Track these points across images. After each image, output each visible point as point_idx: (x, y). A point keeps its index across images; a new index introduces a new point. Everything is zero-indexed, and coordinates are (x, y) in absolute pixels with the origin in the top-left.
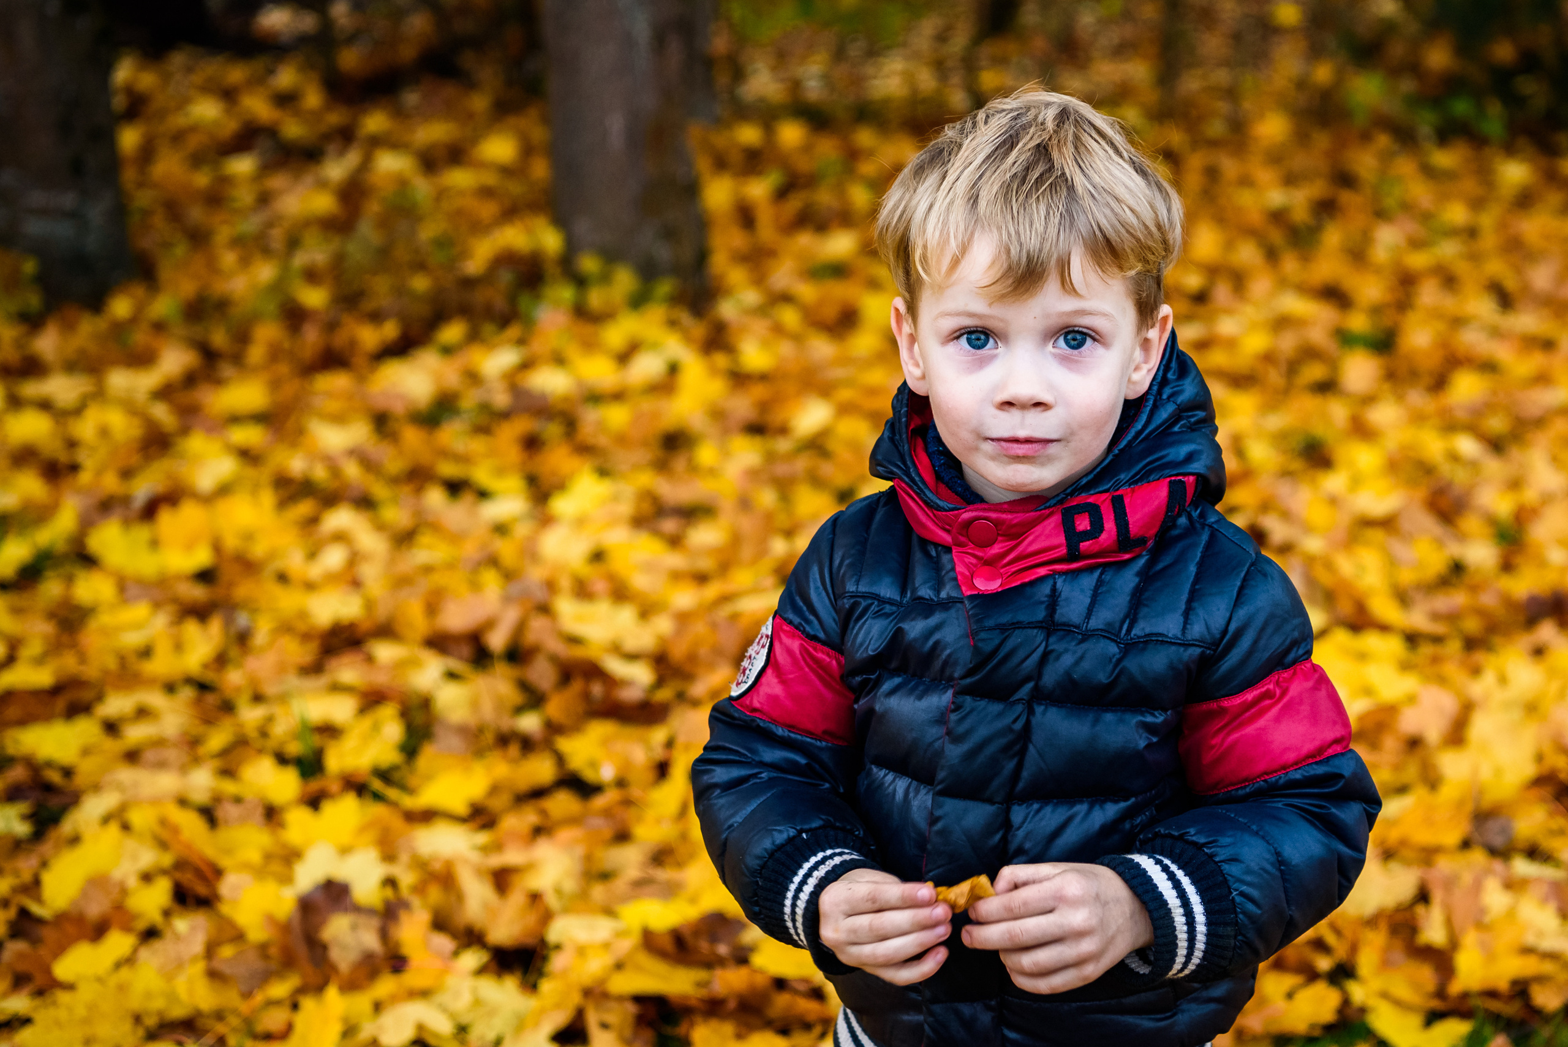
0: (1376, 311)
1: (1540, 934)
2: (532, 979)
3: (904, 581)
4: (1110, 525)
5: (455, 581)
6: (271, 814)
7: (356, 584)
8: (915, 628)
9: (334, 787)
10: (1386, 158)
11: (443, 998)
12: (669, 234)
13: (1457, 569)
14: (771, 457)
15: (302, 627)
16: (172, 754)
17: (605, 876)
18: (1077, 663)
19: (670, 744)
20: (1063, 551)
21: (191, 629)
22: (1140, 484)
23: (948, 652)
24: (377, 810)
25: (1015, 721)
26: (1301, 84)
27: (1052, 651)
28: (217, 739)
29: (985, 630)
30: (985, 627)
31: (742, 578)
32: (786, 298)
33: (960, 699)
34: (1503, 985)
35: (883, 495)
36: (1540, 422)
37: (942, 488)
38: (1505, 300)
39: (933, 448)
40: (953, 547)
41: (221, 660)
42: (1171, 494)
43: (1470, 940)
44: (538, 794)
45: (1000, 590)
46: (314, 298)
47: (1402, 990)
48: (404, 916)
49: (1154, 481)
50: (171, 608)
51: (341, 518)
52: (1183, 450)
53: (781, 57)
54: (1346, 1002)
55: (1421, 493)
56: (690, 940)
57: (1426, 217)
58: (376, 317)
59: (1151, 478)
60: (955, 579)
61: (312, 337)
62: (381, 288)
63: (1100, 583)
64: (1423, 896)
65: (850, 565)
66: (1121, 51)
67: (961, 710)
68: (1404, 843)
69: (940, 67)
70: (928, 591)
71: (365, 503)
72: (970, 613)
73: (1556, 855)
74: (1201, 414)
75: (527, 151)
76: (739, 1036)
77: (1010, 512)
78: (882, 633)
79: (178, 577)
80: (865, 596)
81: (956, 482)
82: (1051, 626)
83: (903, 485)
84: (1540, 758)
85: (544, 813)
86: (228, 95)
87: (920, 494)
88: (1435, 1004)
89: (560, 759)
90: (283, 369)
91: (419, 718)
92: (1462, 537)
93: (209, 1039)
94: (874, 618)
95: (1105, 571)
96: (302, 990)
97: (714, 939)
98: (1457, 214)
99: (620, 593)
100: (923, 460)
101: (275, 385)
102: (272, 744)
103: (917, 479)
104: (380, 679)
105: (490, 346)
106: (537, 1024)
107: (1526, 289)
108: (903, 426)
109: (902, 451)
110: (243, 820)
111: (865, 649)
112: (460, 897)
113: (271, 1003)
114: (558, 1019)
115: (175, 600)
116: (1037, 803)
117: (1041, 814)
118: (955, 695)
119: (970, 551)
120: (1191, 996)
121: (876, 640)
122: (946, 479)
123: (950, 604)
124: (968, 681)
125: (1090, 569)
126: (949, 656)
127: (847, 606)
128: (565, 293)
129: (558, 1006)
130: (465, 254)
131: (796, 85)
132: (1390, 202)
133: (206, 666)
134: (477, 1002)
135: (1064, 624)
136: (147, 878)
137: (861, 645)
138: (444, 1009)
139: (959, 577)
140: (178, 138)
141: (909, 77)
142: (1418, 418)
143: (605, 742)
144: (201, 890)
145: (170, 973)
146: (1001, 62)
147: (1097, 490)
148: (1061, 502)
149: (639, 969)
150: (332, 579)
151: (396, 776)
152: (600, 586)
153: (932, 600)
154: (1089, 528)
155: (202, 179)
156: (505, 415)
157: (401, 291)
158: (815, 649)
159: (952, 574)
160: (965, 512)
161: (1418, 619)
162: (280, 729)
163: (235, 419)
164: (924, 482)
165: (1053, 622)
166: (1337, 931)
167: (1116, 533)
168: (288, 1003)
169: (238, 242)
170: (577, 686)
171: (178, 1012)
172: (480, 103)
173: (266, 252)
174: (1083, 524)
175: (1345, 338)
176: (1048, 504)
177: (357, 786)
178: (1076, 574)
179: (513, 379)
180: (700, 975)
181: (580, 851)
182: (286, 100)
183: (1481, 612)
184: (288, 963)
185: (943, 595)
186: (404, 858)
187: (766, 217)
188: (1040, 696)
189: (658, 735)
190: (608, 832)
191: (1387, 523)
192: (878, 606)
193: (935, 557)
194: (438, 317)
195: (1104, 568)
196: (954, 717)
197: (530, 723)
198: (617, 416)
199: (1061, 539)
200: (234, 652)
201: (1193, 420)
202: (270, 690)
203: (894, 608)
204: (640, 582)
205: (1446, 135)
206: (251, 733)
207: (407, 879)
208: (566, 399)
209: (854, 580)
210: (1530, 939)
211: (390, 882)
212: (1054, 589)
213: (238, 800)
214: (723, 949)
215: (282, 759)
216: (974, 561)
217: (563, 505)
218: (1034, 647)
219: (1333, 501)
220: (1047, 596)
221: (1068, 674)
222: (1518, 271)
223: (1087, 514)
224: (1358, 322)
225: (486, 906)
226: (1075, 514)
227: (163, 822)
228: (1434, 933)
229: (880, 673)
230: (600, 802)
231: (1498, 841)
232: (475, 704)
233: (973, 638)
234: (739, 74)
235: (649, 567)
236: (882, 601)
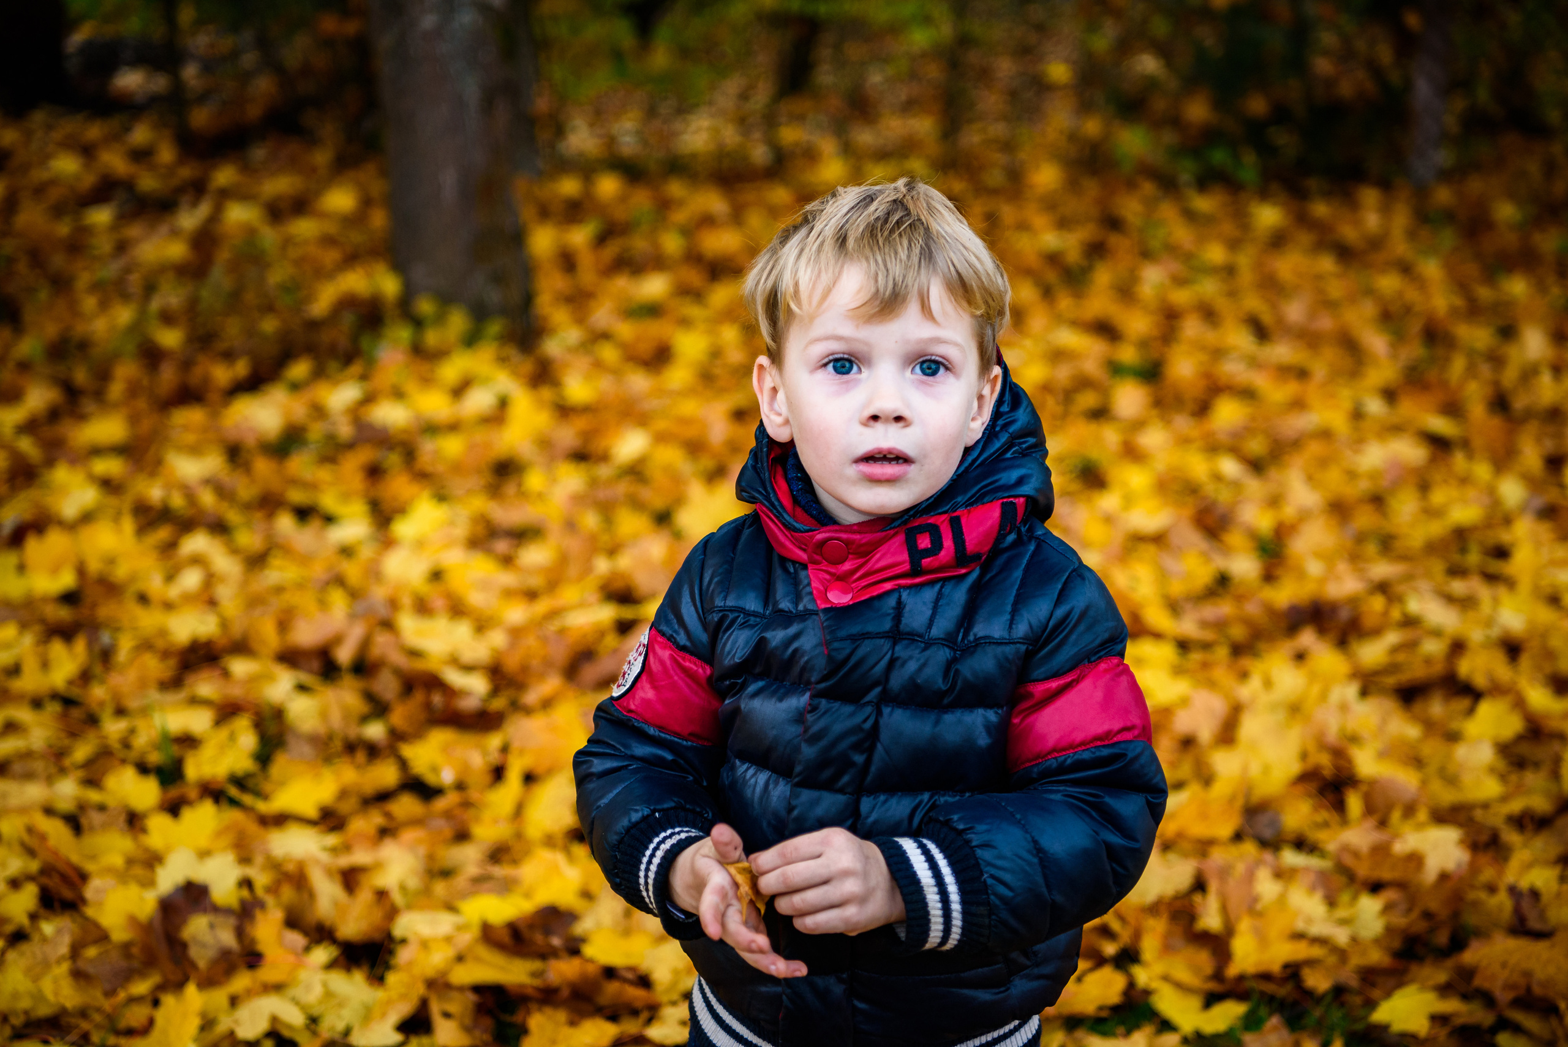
0: (1143, 344)
1: (1309, 920)
2: (378, 971)
3: (767, 596)
4: (948, 543)
5: (306, 601)
6: (134, 821)
7: (212, 603)
8: (776, 636)
9: (193, 794)
10: (1151, 205)
11: (297, 992)
12: (498, 279)
13: (1223, 582)
14: (594, 483)
15: (160, 644)
16: (39, 766)
17: (446, 873)
18: (920, 669)
19: (505, 749)
20: (906, 567)
21: (57, 648)
22: (975, 506)
23: (806, 658)
24: (234, 815)
25: (865, 721)
26: (1073, 137)
27: (898, 658)
28: (82, 752)
29: (838, 641)
30: (838, 638)
31: (569, 594)
32: (605, 336)
33: (816, 701)
34: (1276, 968)
35: (749, 517)
36: (1296, 444)
37: (799, 511)
38: (1261, 332)
39: (792, 474)
40: (809, 565)
41: (85, 677)
42: (1003, 514)
43: (1244, 926)
44: (383, 797)
45: (851, 603)
46: (170, 338)
47: (1183, 975)
48: (259, 915)
49: (988, 502)
50: (38, 628)
51: (198, 543)
52: (1014, 475)
53: (599, 115)
54: (1131, 985)
55: (1188, 512)
56: (526, 933)
57: (1188, 258)
58: (229, 356)
59: (985, 500)
60: (811, 593)
61: (168, 376)
62: (232, 330)
63: (939, 596)
64: (1200, 885)
65: (718, 583)
66: (909, 107)
67: (817, 711)
68: (1180, 835)
69: (742, 122)
70: (788, 604)
71: (220, 528)
72: (825, 625)
73: (1321, 845)
74: (1032, 440)
75: (366, 202)
76: (573, 1023)
77: (859, 533)
78: (747, 643)
79: (45, 599)
80: (732, 610)
81: (811, 506)
82: (897, 635)
83: (764, 509)
84: (1304, 756)
85: (388, 815)
86: (87, 152)
87: (779, 517)
88: (1212, 986)
89: (403, 764)
90: (142, 404)
91: (272, 729)
92: (1226, 551)
93: (73, 1037)
94: (740, 629)
95: (945, 585)
96: (162, 988)
97: (548, 932)
98: (1215, 254)
99: (457, 609)
100: (782, 486)
101: (134, 420)
102: (133, 755)
103: (776, 503)
104: (236, 692)
105: (336, 383)
106: (384, 1015)
107: (1280, 321)
108: (764, 454)
109: (763, 478)
110: (105, 826)
111: (732, 657)
112: (312, 895)
113: (133, 1000)
114: (403, 1009)
115: (42, 621)
116: (884, 795)
117: (887, 805)
118: (812, 697)
119: (824, 568)
120: (1025, 972)
121: (743, 649)
122: (803, 502)
123: (807, 616)
124: (823, 685)
125: (932, 583)
126: (807, 662)
127: (716, 619)
128: (402, 334)
129: (403, 997)
130: (309, 298)
131: (611, 141)
132: (1155, 244)
133: (71, 683)
134: (328, 994)
135: (909, 634)
136: (15, 884)
137: (729, 653)
138: (296, 1002)
139: (815, 592)
140: (40, 190)
141: (715, 131)
142: (1184, 441)
143: (446, 749)
144: (67, 894)
145: (36, 973)
146: (799, 118)
147: (936, 512)
148: (905, 522)
149: (478, 960)
150: (189, 599)
151: (251, 783)
152: (439, 603)
153: (791, 612)
154: (929, 546)
155: (63, 229)
156: (350, 446)
157: (251, 332)
158: (684, 659)
159: (808, 589)
160: (819, 533)
161: (1188, 627)
162: (142, 740)
163: (97, 451)
164: (782, 507)
165: (899, 631)
166: (1121, 918)
167: (954, 551)
168: (149, 998)
169: (97, 287)
170: (419, 696)
171: (43, 1011)
172: (322, 157)
173: (125, 297)
174: (924, 542)
175: (1116, 369)
176: (893, 526)
177: (214, 793)
178: (919, 588)
179: (356, 412)
180: (536, 965)
181: (422, 851)
182: (142, 156)
183: (1247, 622)
184: (149, 962)
185: (801, 607)
186: (259, 860)
187: (587, 261)
188: (888, 698)
189: (494, 741)
190: (448, 832)
191: (1159, 539)
192: (744, 618)
193: (793, 573)
194: (285, 356)
195: (944, 582)
196: (810, 717)
197: (375, 731)
198: (452, 446)
199: (905, 556)
200: (98, 669)
201: (1024, 446)
202: (132, 704)
203: (758, 620)
204: (476, 599)
205: (1206, 180)
206: (116, 746)
207: (262, 879)
208: (405, 431)
209: (722, 595)
210: (1300, 925)
211: (246, 883)
212: (899, 602)
213: (102, 808)
214: (556, 941)
215: (143, 769)
216: (827, 577)
217: (404, 528)
218: (882, 654)
219: (1109, 519)
220: (893, 608)
221: (912, 679)
222: (1274, 306)
223: (928, 534)
224: (1128, 354)
225: (336, 904)
226: (918, 533)
227: (30, 830)
228: (1211, 919)
229: (746, 678)
230: (441, 804)
231: (1267, 833)
232: (324, 715)
233: (827, 648)
234: (560, 131)
235: (484, 585)
236: (748, 614)
